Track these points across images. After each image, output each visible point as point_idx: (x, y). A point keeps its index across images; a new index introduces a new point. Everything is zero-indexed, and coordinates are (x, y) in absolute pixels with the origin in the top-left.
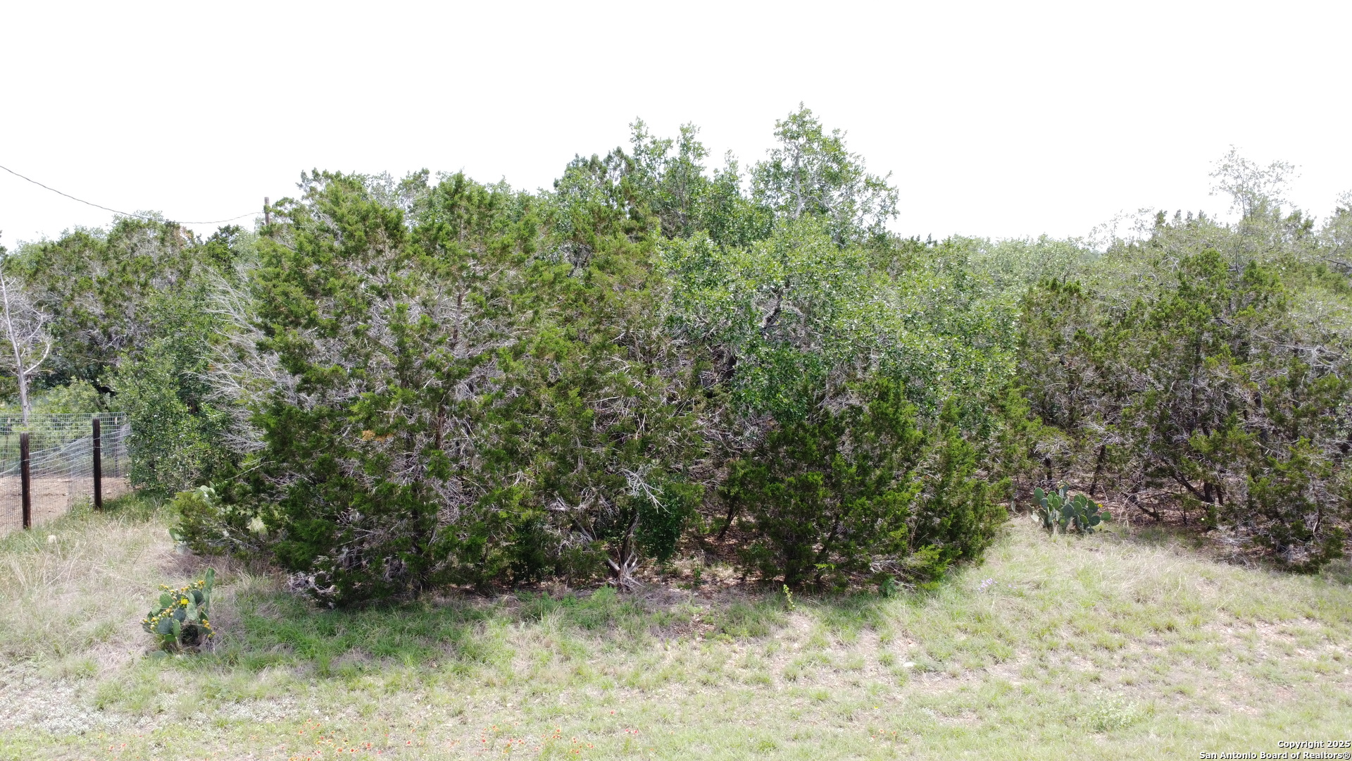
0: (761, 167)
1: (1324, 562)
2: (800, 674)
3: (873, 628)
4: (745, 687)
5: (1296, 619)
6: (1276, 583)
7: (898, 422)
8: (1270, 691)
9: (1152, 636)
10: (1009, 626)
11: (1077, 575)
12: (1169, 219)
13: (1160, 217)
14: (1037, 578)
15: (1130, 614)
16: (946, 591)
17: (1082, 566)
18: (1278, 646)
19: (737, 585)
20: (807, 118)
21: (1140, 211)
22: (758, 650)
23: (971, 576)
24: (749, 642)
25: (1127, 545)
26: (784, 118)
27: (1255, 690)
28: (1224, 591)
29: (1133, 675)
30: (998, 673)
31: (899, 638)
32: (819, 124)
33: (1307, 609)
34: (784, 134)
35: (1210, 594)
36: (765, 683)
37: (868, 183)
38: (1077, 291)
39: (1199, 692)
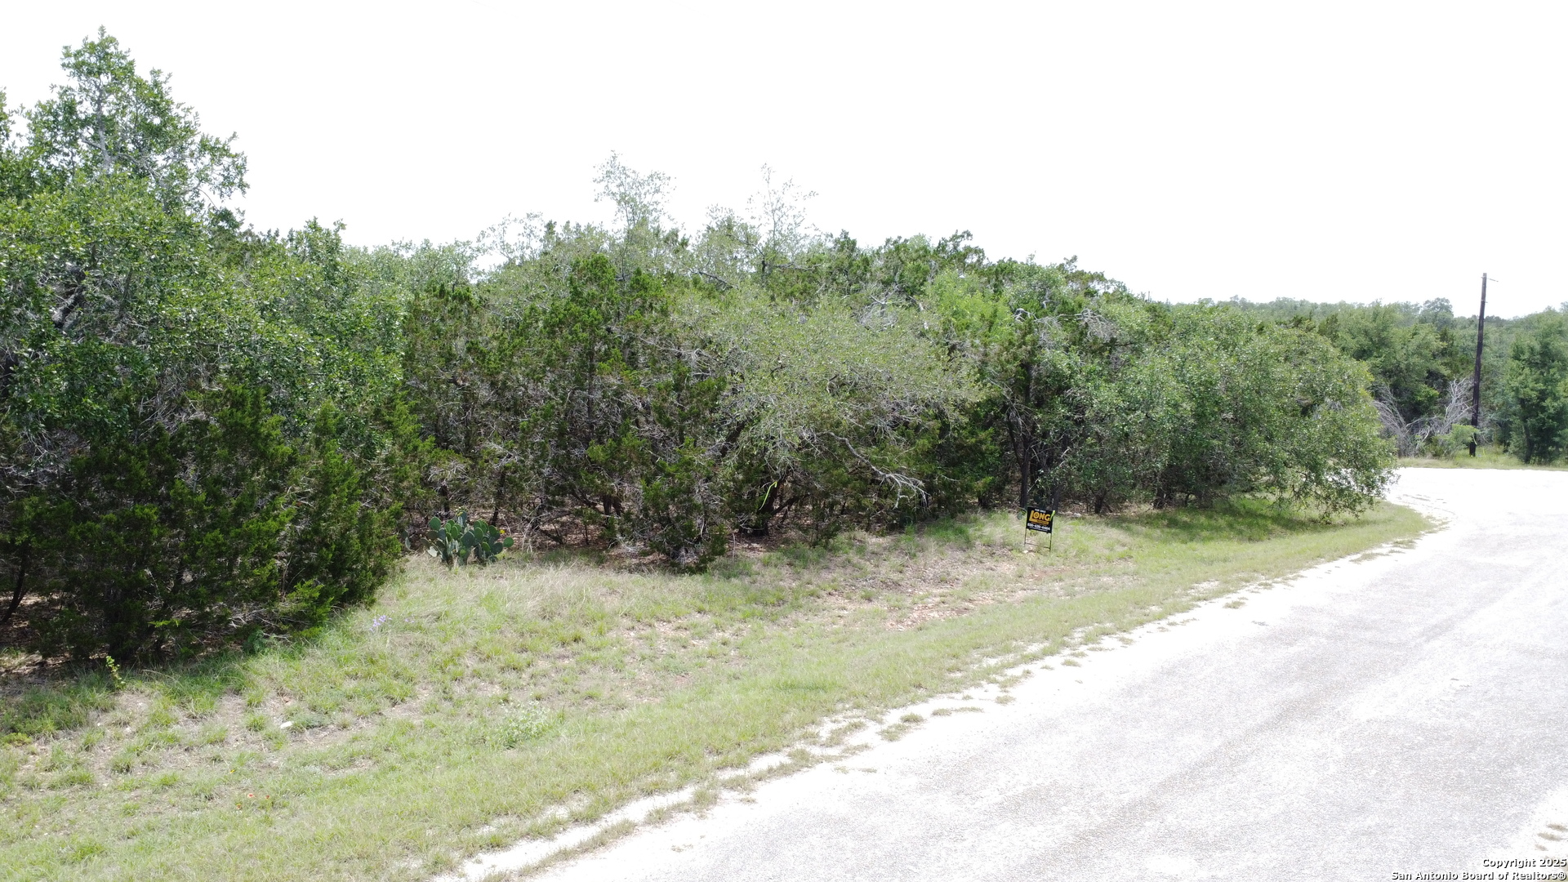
0: (43, 107)
1: (711, 560)
2: (136, 762)
3: (237, 692)
4: (51, 793)
5: (690, 614)
6: (671, 584)
7: (258, 435)
8: (670, 680)
9: (561, 650)
10: (408, 664)
11: (480, 601)
12: (558, 229)
13: (550, 226)
14: (436, 610)
15: (536, 632)
16: (331, 637)
17: (486, 593)
18: (675, 640)
19: (34, 672)
20: (111, 50)
21: (528, 216)
22: (70, 745)
23: (360, 619)
24: (56, 738)
25: (531, 568)
26: (77, 46)
27: (657, 682)
28: (625, 597)
29: (542, 690)
30: (396, 714)
31: (273, 698)
32: (129, 59)
33: (699, 604)
34: (78, 67)
35: (613, 603)
36: (85, 782)
37: (204, 146)
38: (468, 298)
39: (605, 694)
